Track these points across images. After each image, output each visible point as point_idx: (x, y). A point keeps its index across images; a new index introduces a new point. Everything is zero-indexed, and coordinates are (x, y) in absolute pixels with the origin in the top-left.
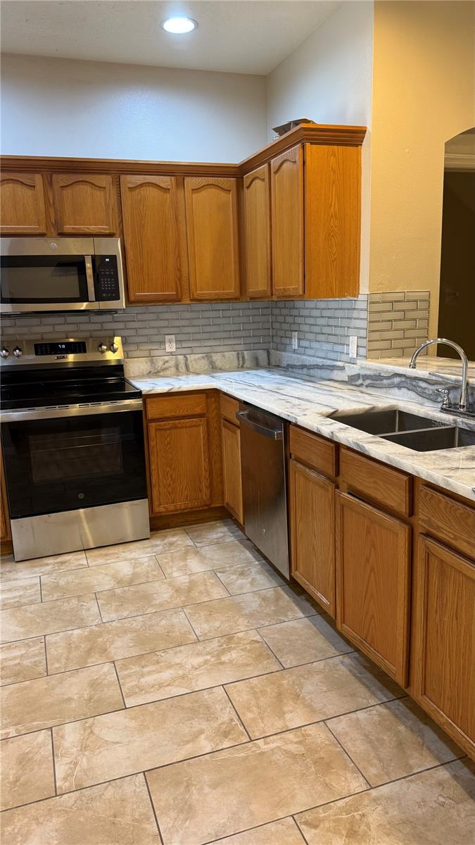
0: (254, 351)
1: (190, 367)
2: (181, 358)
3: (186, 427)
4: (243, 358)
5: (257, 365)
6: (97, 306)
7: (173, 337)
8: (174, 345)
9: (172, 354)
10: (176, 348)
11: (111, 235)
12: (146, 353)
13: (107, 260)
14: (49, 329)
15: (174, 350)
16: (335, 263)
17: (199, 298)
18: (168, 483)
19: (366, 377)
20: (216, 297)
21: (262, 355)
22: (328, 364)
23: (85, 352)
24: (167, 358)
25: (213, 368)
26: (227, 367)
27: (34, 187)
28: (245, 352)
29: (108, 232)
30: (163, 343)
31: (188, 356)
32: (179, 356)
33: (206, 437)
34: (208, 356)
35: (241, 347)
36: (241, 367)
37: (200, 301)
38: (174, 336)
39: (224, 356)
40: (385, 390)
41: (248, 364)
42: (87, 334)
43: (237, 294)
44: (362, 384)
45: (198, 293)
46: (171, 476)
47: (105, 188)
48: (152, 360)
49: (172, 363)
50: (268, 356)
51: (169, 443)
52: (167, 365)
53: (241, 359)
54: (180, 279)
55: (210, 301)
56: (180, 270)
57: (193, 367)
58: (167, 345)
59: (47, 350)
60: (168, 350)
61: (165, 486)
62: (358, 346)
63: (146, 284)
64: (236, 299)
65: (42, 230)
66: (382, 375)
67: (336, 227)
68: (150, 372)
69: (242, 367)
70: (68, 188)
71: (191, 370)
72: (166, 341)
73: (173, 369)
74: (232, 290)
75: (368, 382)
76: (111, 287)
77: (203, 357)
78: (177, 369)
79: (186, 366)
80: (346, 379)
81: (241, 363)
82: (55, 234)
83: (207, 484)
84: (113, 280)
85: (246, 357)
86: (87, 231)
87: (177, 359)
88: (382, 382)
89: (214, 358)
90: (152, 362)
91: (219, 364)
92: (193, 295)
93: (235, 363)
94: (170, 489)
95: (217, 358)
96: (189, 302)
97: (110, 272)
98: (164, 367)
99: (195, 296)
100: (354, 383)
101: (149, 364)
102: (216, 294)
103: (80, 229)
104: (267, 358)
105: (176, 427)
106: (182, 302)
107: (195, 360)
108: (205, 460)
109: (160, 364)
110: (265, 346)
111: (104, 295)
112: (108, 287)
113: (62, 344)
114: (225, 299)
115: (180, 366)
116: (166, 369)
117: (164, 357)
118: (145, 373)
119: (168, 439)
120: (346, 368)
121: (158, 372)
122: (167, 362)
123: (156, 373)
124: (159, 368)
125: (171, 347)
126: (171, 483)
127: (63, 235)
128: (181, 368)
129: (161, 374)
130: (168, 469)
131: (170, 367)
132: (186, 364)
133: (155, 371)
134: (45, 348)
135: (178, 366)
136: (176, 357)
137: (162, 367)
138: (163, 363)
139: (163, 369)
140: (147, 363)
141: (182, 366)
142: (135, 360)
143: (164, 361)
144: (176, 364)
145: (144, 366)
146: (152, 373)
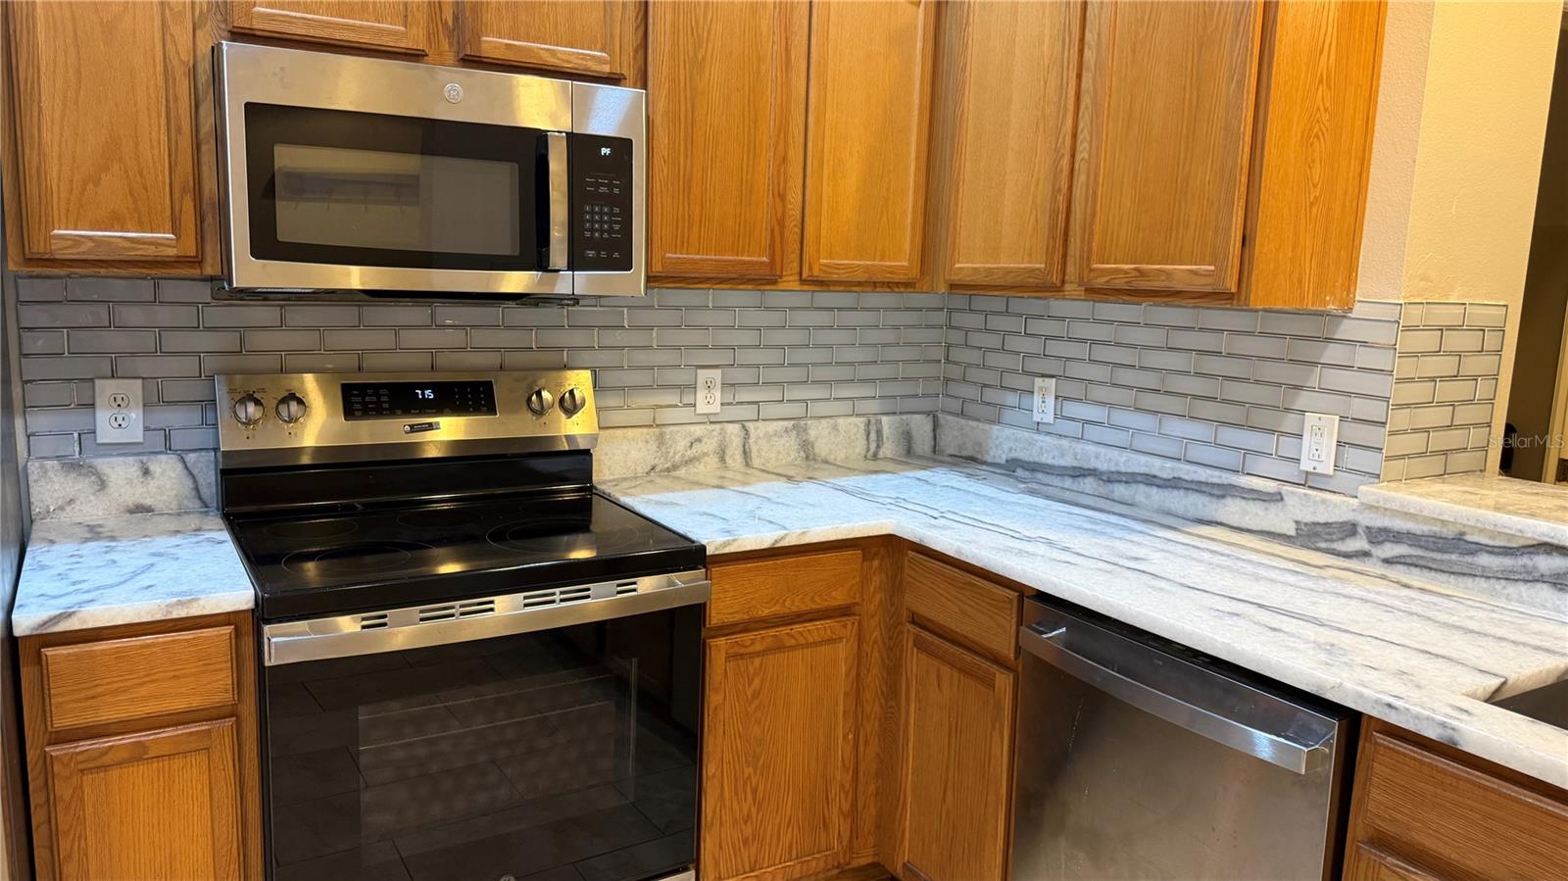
0: (904, 417)
1: (754, 454)
2: (733, 430)
3: (808, 645)
4: (879, 433)
5: (910, 455)
6: (566, 282)
7: (717, 374)
8: (718, 395)
9: (712, 420)
10: (722, 404)
11: (613, 80)
12: (645, 416)
13: (605, 151)
14: (384, 339)
15: (716, 408)
16: (1314, 209)
17: (823, 277)
18: (745, 811)
19: (1378, 536)
20: (863, 277)
21: (921, 426)
22: (1196, 477)
23: (492, 410)
24: (698, 430)
25: (807, 458)
26: (841, 455)
28: (885, 419)
29: (606, 69)
30: (691, 388)
31: (750, 426)
32: (726, 425)
33: (854, 671)
34: (798, 423)
35: (873, 406)
36: (873, 461)
37: (823, 284)
38: (718, 372)
39: (835, 428)
40: (1483, 583)
41: (888, 449)
42: (493, 359)
43: (915, 273)
44: (1366, 554)
45: (825, 260)
46: (755, 791)
48: (662, 435)
49: (710, 445)
50: (934, 430)
51: (756, 694)
52: (698, 448)
53: (873, 436)
54: (781, 223)
55: (848, 285)
56: (782, 197)
57: (759, 456)
58: (701, 395)
59: (379, 404)
60: (702, 408)
61: (735, 821)
62: (1339, 443)
63: (695, 229)
64: (908, 285)
65: (415, 39)
66: (1468, 538)
67: (1326, 110)
69: (875, 457)
71: (756, 462)
72: (699, 383)
73: (712, 461)
74: (902, 259)
75: (1391, 550)
76: (610, 231)
77: (786, 431)
78: (722, 459)
79: (745, 452)
80: (1290, 529)
81: (873, 446)
82: (451, 57)
83: (846, 807)
84: (617, 210)
85: (886, 431)
87: (723, 432)
88: (1469, 559)
89: (812, 433)
90: (661, 440)
91: (822, 449)
92: (810, 269)
93: (860, 446)
94: (748, 830)
95: (819, 432)
96: (796, 286)
97: (610, 186)
98: (690, 453)
99: (816, 272)
100: (1323, 545)
101: (653, 446)
102: (867, 269)
103: (529, 50)
104: (931, 435)
105: (780, 647)
106: (781, 286)
107: (768, 437)
108: (845, 736)
109: (679, 446)
110: (927, 404)
111: (591, 253)
112: (602, 231)
113: (423, 386)
114: (883, 284)
115: (729, 452)
116: (691, 460)
117: (692, 428)
118: (640, 470)
119: (757, 682)
120: (1289, 500)
121: (675, 467)
122: (699, 440)
123: (668, 470)
124: (677, 458)
125: (708, 401)
126: (754, 811)
127: (473, 62)
128: (733, 457)
129: (682, 472)
130: (749, 771)
131: (705, 454)
132: (744, 446)
133: (666, 466)
134: (374, 399)
135: (724, 451)
136: (722, 429)
137: (683, 456)
138: (689, 444)
139: (686, 458)
140: (647, 442)
141: (734, 454)
142: (619, 432)
143: (689, 439)
144: (720, 446)
145: (639, 450)
146: (657, 469)
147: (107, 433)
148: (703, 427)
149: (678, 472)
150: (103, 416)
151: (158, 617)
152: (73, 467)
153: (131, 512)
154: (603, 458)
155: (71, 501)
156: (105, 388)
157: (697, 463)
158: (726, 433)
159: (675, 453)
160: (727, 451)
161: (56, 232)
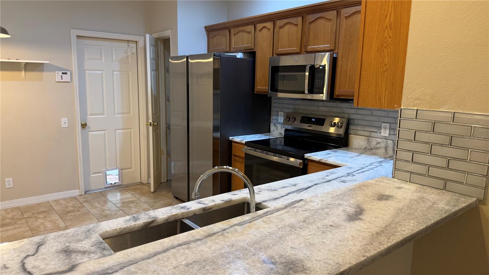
2: (390, 142)
7: (388, 125)
8: (388, 131)
9: (385, 138)
10: (389, 134)
11: (331, 50)
12: (367, 134)
15: (387, 135)
23: (323, 125)
24: (379, 140)
27: (297, 25)
30: (380, 128)
38: (389, 124)
47: (331, 19)
48: (369, 139)
49: (382, 145)
52: (378, 145)
58: (382, 130)
60: (383, 134)
65: (298, 50)
67: (390, 37)
68: (366, 148)
70: (313, 23)
72: (383, 127)
73: (383, 150)
76: (320, 85)
78: (386, 150)
84: (322, 80)
86: (319, 49)
87: (387, 143)
90: (368, 141)
97: (321, 75)
98: (376, 146)
101: (366, 142)
103: (315, 48)
109: (374, 143)
111: (316, 90)
112: (318, 85)
115: (388, 149)
116: (377, 148)
117: (378, 139)
121: (372, 149)
122: (379, 143)
124: (373, 147)
125: (385, 132)
128: (389, 150)
129: (374, 151)
131: (381, 148)
132: (393, 148)
133: (369, 148)
134: (305, 119)
135: (387, 148)
136: (386, 141)
137: (374, 146)
138: (376, 143)
139: (375, 147)
140: (365, 140)
141: (390, 149)
142: (358, 136)
143: (376, 142)
144: (386, 146)
145: (362, 142)
146: (367, 148)
147: (279, 121)
148: (380, 139)
149: (372, 151)
150: (279, 118)
151: (240, 142)
152: (275, 125)
153: (280, 134)
154: (353, 142)
155: (274, 130)
156: (280, 113)
157: (378, 149)
158: (388, 143)
159: (372, 145)
160: (388, 148)
161: (258, 88)
